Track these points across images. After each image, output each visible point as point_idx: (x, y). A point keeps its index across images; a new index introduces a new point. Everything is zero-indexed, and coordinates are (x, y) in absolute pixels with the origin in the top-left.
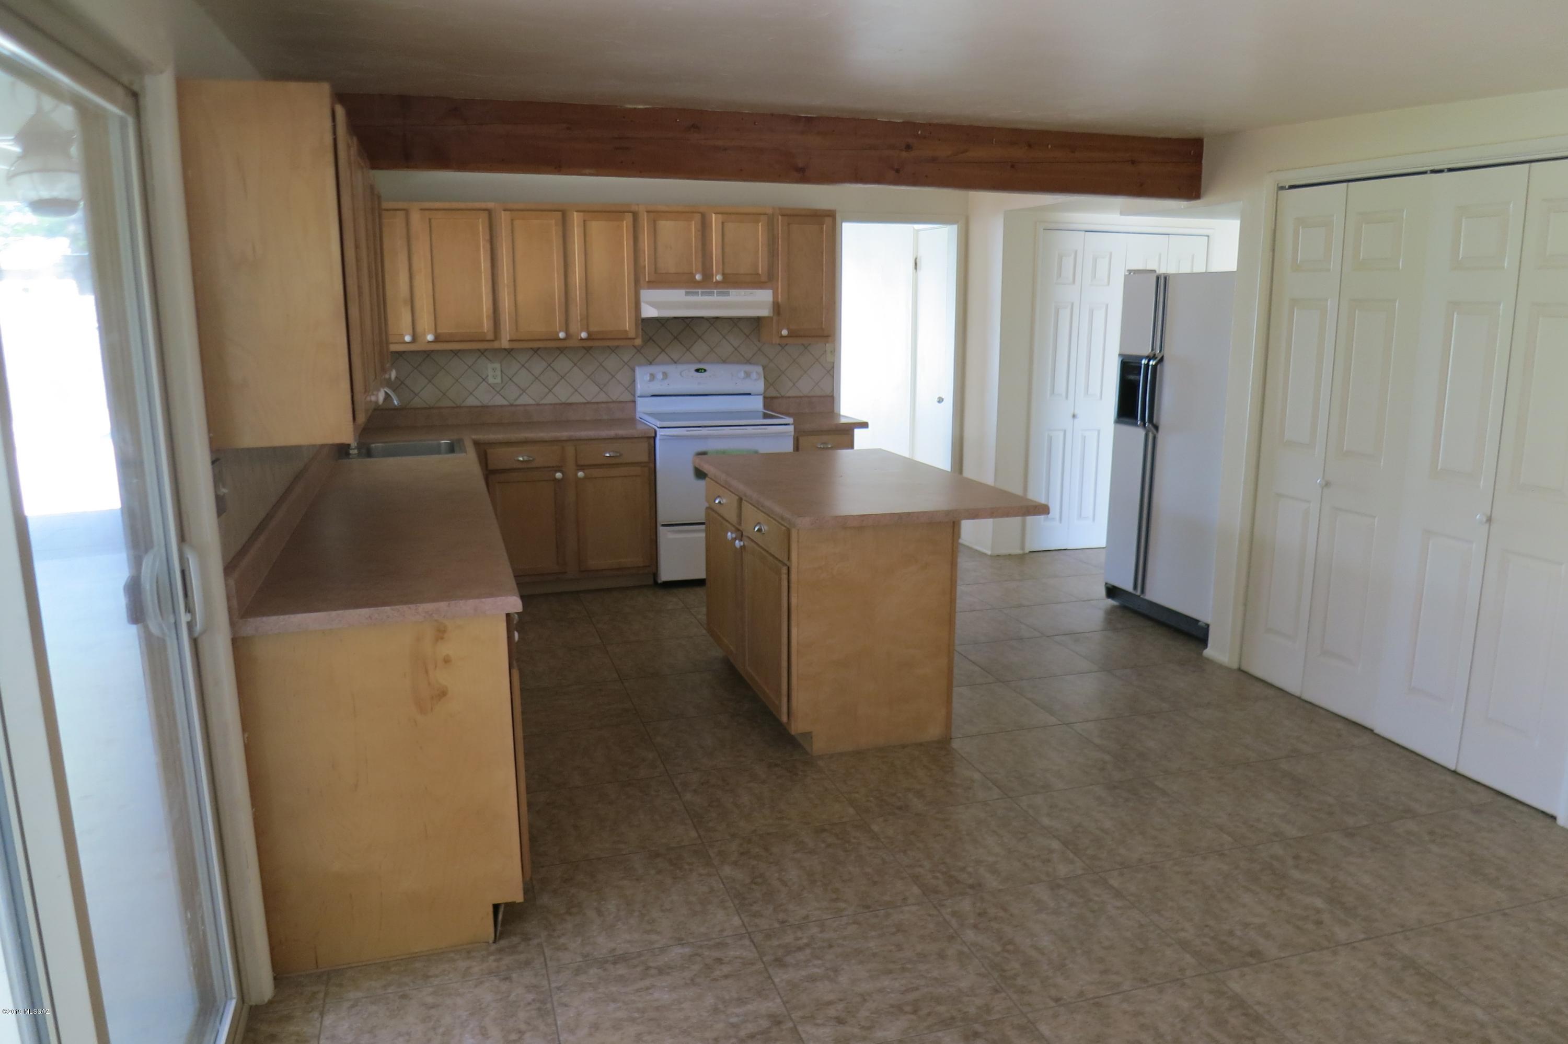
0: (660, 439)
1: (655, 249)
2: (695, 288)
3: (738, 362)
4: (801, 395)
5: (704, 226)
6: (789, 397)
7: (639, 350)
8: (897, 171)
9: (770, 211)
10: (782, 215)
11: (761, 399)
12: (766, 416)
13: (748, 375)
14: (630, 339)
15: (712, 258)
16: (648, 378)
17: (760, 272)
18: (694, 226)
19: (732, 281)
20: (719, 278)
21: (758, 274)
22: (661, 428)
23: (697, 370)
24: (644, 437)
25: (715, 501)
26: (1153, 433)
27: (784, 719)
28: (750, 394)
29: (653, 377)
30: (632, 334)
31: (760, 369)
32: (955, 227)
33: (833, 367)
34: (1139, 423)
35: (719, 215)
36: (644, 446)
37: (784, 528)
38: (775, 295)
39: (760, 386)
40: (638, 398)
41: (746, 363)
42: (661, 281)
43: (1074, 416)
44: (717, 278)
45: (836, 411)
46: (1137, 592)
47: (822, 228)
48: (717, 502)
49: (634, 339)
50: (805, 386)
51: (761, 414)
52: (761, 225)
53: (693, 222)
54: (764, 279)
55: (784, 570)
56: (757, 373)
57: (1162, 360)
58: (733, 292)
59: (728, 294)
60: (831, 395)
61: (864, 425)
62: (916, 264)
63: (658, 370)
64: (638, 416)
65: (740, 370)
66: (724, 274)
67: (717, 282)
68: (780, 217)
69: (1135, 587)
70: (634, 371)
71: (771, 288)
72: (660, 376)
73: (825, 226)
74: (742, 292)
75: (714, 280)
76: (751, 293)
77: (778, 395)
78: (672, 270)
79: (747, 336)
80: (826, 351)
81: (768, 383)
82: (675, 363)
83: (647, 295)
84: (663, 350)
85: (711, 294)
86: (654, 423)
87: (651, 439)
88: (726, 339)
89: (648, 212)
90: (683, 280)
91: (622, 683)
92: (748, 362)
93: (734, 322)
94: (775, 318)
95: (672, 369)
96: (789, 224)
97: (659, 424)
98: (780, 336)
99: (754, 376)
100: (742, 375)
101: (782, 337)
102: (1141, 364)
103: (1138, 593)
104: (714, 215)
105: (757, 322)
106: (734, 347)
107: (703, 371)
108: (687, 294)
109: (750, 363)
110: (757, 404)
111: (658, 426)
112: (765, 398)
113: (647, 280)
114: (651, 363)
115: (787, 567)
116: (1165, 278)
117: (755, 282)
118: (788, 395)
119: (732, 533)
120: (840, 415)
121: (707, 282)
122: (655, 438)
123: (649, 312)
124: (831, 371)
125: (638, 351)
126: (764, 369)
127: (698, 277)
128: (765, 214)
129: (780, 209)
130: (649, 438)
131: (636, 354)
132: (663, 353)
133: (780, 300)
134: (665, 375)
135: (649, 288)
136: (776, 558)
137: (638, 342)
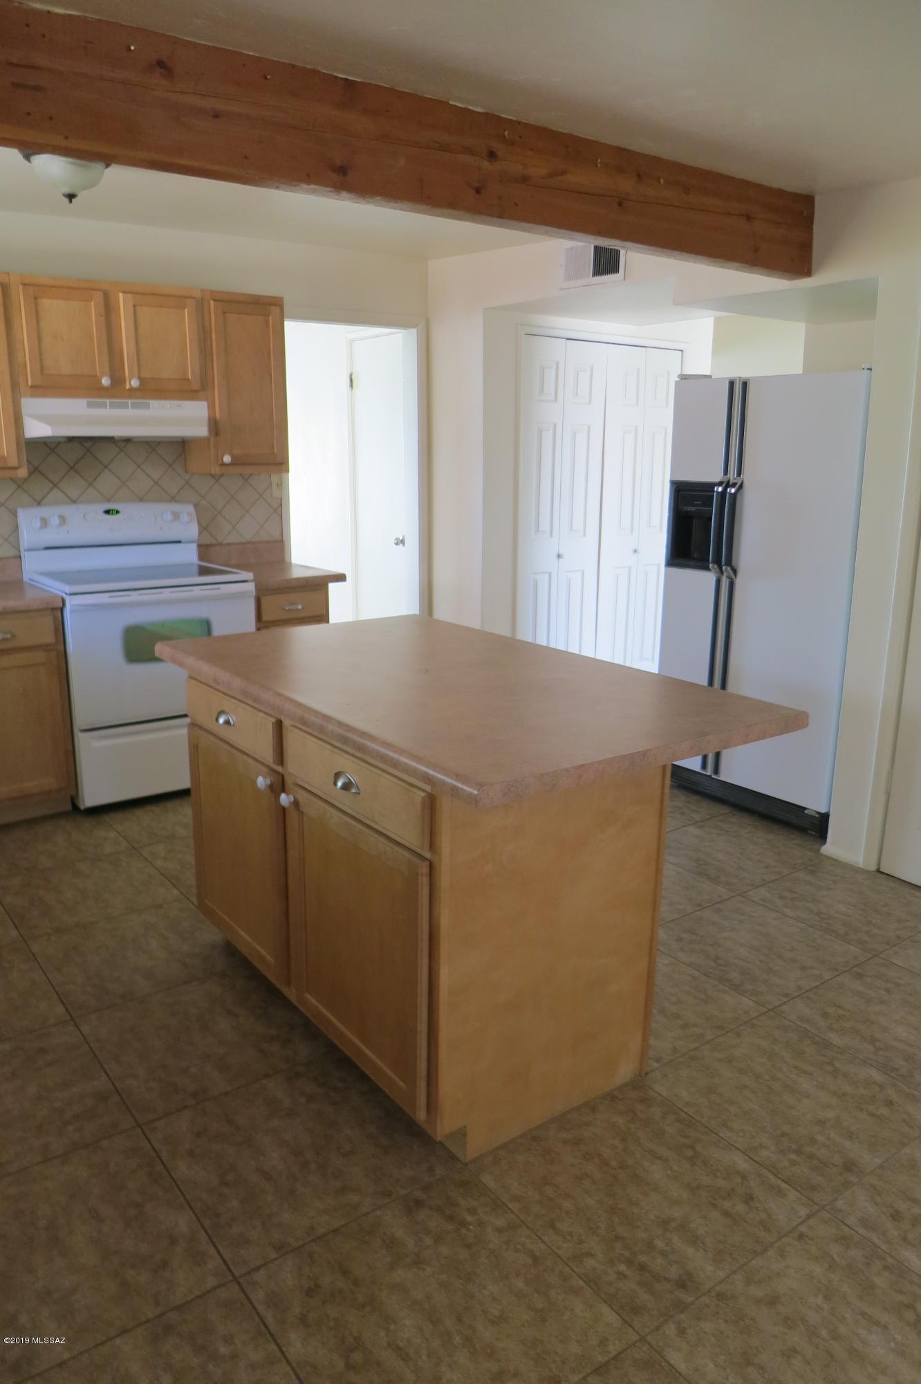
0: (72, 611)
1: (39, 339)
2: (100, 397)
3: (159, 500)
4: (242, 540)
5: (109, 310)
6: (229, 544)
7: (20, 484)
8: (478, 191)
9: (198, 295)
10: (215, 300)
11: (194, 546)
12: (203, 571)
13: (176, 516)
14: (11, 468)
15: (123, 355)
16: (39, 525)
17: (190, 378)
18: (94, 309)
19: (152, 389)
20: (135, 383)
21: (188, 380)
22: (71, 594)
23: (107, 512)
24: (46, 609)
25: (217, 720)
26: (729, 577)
27: (421, 1116)
28: (179, 542)
29: (45, 523)
30: (13, 462)
31: (191, 509)
32: (414, 331)
33: (281, 505)
34: (711, 566)
35: (129, 295)
36: (48, 622)
37: (423, 794)
38: (211, 407)
39: (193, 531)
40: (26, 553)
41: (170, 501)
42: (50, 386)
43: (559, 556)
44: (132, 383)
45: (287, 559)
46: (706, 772)
47: (267, 322)
48: (221, 721)
49: (16, 468)
50: (247, 530)
51: (196, 569)
52: (188, 311)
53: (92, 303)
54: (196, 386)
55: (424, 869)
56: (189, 514)
57: (741, 487)
58: (154, 403)
59: (147, 406)
60: (280, 539)
61: (341, 578)
62: (351, 381)
63: (51, 512)
64: (26, 577)
65: (165, 510)
66: (140, 378)
67: (132, 389)
68: (212, 302)
69: (704, 766)
70: (15, 515)
71: (207, 399)
72: (55, 521)
73: (270, 317)
74: (167, 403)
75: (128, 387)
76: (180, 406)
77: (215, 542)
78: (67, 369)
79: (170, 466)
80: (271, 484)
81: (203, 528)
82: (74, 502)
83: (30, 405)
84: (55, 485)
85: (125, 406)
86: (57, 588)
87: (57, 611)
88: (141, 469)
89: (24, 285)
90: (85, 387)
91: (77, 1027)
92: (173, 499)
93: (152, 446)
94: (212, 439)
95: (68, 510)
96: (224, 313)
97: (68, 589)
98: (220, 462)
99: (185, 518)
100: (169, 517)
101: (223, 464)
102: (714, 491)
103: (709, 772)
104: (121, 295)
105: (182, 446)
106: (153, 480)
107: (114, 512)
108: (89, 405)
109: (176, 501)
110: (189, 555)
111: (68, 592)
112: (200, 546)
113: (30, 384)
114: (39, 504)
115: (428, 863)
116: (745, 385)
117: (185, 391)
118: (226, 541)
119: (265, 777)
120: (291, 563)
121: (117, 390)
122: (62, 610)
123: (36, 429)
124: (279, 510)
125: (19, 487)
126: (195, 507)
127: (105, 381)
128: (191, 297)
129: (211, 292)
130: (53, 609)
131: (15, 491)
132: (56, 489)
133: (218, 416)
134: (63, 520)
135: (33, 396)
136: (398, 844)
137: (23, 473)
